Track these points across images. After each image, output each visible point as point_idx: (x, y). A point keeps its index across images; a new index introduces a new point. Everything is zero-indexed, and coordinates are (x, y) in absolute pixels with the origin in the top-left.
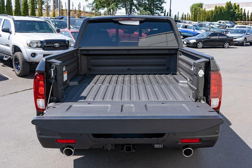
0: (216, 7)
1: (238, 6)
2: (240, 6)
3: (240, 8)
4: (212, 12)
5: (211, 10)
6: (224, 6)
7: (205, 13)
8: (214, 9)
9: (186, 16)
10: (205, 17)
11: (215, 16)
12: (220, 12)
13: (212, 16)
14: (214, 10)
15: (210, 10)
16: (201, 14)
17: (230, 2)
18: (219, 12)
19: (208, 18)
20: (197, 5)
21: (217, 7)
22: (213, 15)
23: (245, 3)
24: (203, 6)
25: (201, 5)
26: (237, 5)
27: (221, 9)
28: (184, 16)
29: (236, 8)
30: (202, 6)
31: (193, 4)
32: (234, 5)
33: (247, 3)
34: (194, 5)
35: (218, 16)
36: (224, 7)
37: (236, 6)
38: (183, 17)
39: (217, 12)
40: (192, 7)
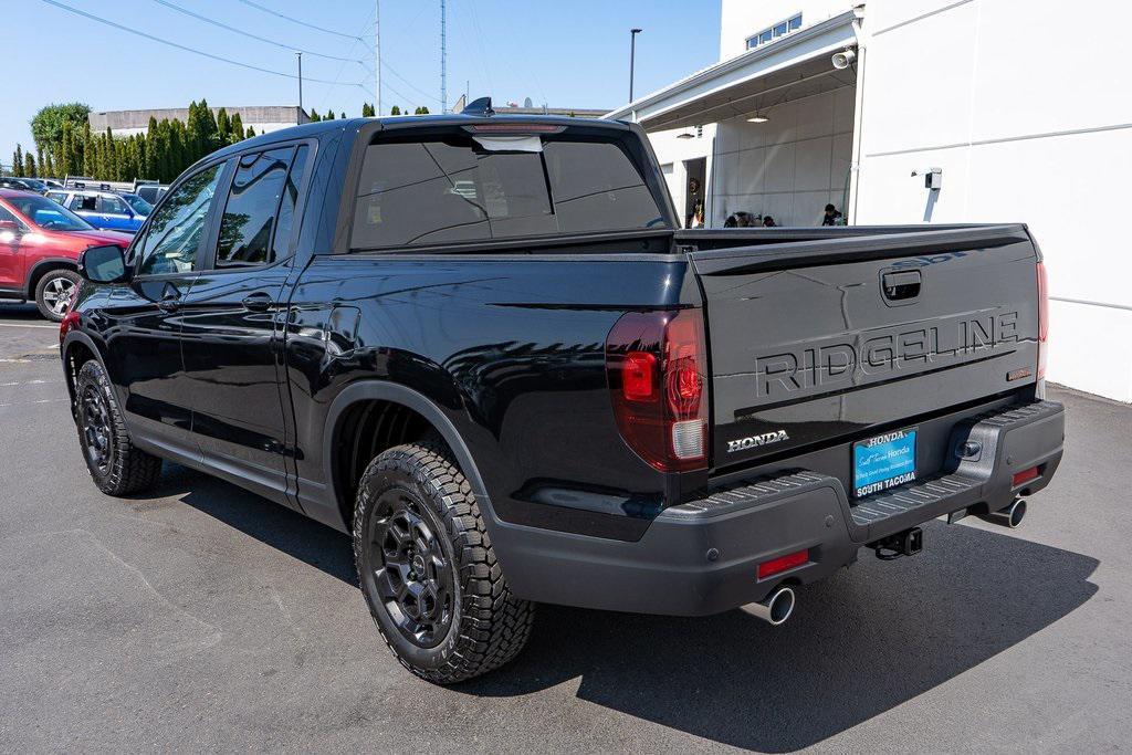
0: (153, 121)
1: (237, 118)
2: (243, 118)
3: (246, 127)
4: (142, 145)
5: (135, 136)
6: (185, 119)
7: (112, 145)
8: (145, 131)
9: (33, 161)
10: (114, 164)
11: (153, 159)
12: (172, 143)
13: (144, 161)
14: (148, 135)
15: (131, 136)
16: (95, 153)
17: (204, 104)
18: (168, 144)
19: (128, 169)
20: (62, 111)
21: (155, 121)
22: (148, 155)
23: (260, 108)
24: (89, 117)
25: (80, 115)
26: (230, 114)
27: (172, 131)
28: (24, 160)
29: (229, 129)
30: (86, 119)
31: (42, 108)
32: (220, 116)
33: (266, 108)
34: (47, 112)
35: (168, 157)
36: (186, 123)
37: (227, 121)
38: (21, 167)
39: (161, 142)
40: (43, 123)
